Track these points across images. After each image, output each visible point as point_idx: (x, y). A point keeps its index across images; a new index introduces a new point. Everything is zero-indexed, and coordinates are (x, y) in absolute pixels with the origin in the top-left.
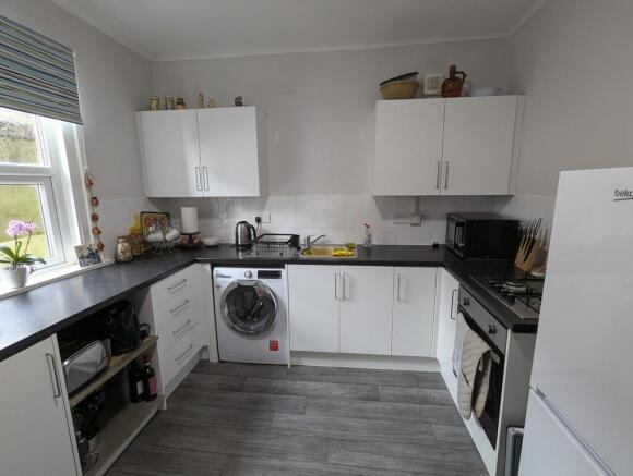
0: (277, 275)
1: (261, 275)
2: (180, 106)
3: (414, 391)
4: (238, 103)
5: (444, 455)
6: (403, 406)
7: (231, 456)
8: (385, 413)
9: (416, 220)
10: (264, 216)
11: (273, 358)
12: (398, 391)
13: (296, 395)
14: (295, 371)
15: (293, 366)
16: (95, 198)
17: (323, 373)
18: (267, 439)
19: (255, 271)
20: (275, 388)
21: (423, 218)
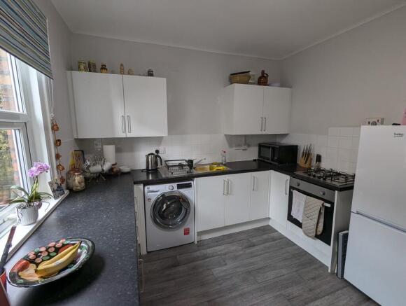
0: (189, 186)
1: (179, 187)
2: (104, 70)
3: (265, 237)
4: (150, 74)
5: (298, 259)
6: (267, 244)
7: (209, 301)
8: (263, 250)
9: (246, 147)
10: (161, 149)
11: (187, 239)
12: (259, 239)
13: (213, 256)
14: (201, 244)
15: (198, 242)
16: (59, 140)
17: (217, 241)
18: (220, 284)
19: (175, 185)
20: (198, 257)
21: (249, 146)
